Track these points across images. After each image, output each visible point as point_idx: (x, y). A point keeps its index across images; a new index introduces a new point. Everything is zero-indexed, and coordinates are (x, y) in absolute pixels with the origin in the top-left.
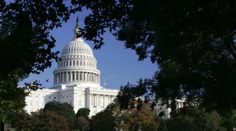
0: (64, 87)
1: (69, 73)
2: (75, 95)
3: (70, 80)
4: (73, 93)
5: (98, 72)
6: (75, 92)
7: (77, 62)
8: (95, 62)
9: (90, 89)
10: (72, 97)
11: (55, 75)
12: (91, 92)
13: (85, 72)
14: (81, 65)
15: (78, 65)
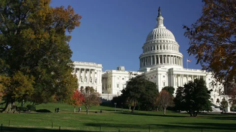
0: (148, 69)
1: (153, 56)
2: (159, 76)
3: (154, 63)
4: (157, 74)
5: (180, 55)
6: (159, 73)
7: (161, 46)
8: (177, 46)
9: (174, 70)
10: (156, 77)
11: (140, 60)
12: (174, 73)
13: (168, 56)
14: (164, 49)
15: (161, 49)
